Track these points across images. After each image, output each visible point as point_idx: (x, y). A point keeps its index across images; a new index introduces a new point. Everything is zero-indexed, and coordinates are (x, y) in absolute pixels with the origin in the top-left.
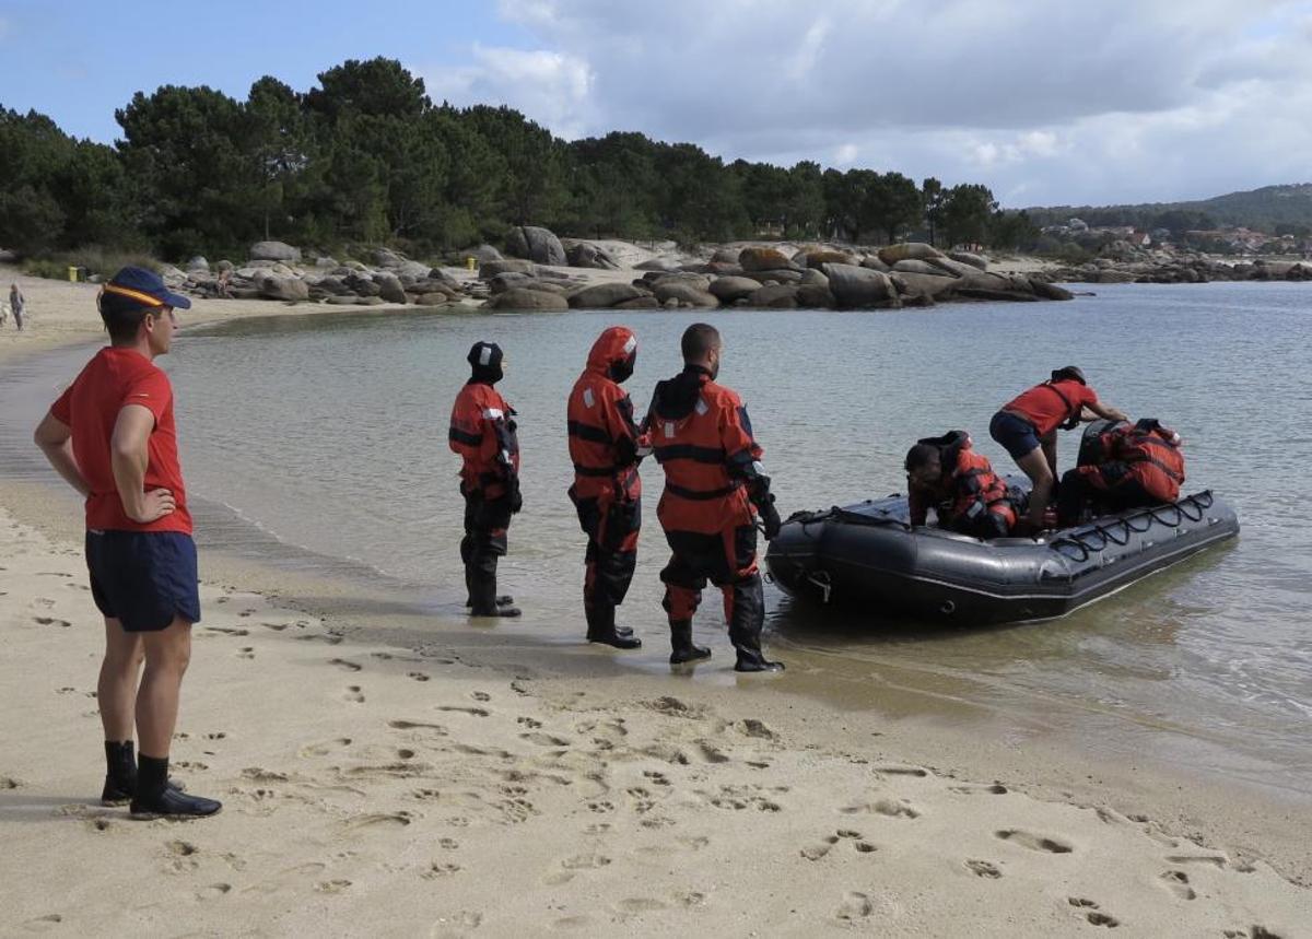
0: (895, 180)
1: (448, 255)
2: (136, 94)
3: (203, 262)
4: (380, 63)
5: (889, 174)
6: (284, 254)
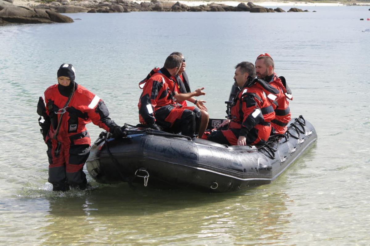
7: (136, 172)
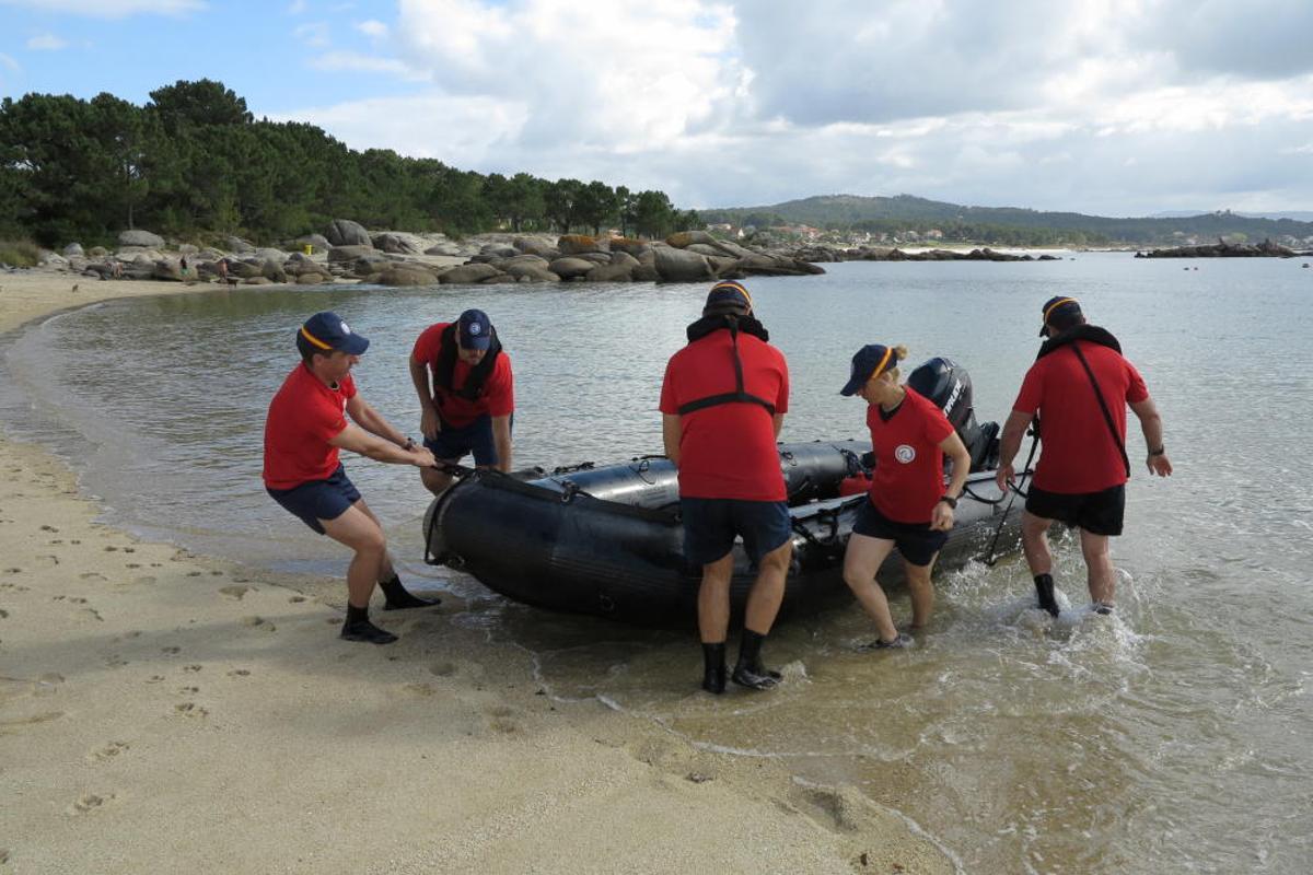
0: (598, 187)
1: (286, 242)
2: (5, 100)
3: (78, 248)
4: (206, 84)
5: (594, 183)
6: (150, 241)
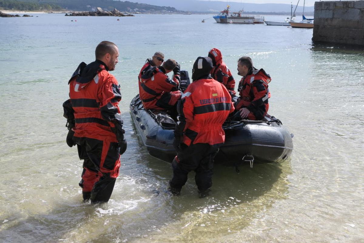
7: (244, 157)
